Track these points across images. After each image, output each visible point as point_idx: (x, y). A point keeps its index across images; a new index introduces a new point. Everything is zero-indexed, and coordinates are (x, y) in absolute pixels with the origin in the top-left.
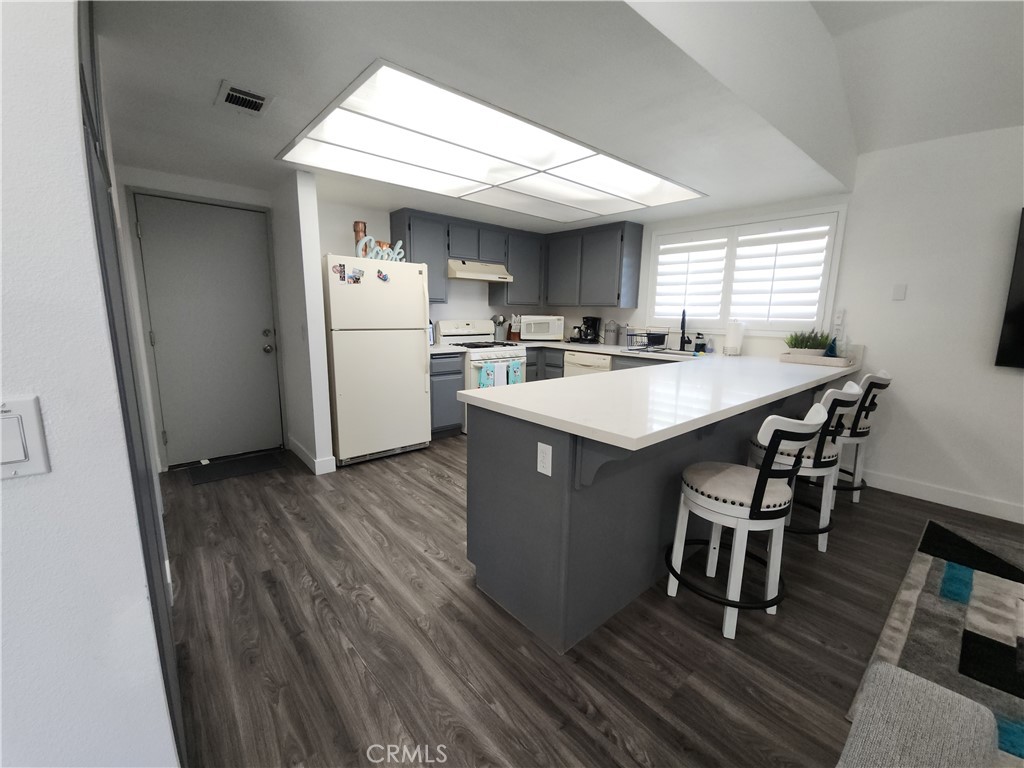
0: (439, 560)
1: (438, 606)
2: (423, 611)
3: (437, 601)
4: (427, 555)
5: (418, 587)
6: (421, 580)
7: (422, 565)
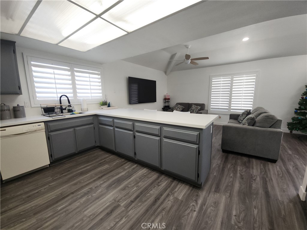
0: (197, 203)
1: (218, 194)
2: (224, 197)
3: (217, 195)
4: (197, 209)
5: (216, 204)
6: (212, 204)
7: (204, 208)
